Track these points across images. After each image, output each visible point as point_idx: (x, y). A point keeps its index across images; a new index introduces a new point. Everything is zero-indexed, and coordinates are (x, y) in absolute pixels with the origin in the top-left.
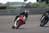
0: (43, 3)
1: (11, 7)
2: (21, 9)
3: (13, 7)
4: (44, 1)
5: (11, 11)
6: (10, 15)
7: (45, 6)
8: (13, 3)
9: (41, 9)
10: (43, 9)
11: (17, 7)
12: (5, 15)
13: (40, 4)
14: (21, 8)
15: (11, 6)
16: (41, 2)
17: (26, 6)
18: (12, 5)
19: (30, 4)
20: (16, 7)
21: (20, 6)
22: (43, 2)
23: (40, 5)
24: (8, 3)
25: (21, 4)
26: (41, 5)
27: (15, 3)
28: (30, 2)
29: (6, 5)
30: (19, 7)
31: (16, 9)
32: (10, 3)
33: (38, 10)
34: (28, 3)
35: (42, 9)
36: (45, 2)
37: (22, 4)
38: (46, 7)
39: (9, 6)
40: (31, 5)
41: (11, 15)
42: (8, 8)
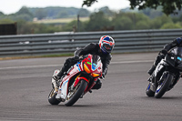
0: (153, 10)
1: (35, 25)
2: (72, 33)
3: (42, 24)
4: (157, 3)
5: (33, 39)
6: (32, 53)
7: (160, 22)
8: (41, 13)
9: (146, 35)
10: (155, 34)
11: (56, 26)
12: (14, 57)
13: (144, 16)
14: (71, 28)
15: (36, 20)
16: (147, 9)
17: (91, 20)
18: (40, 18)
19: (106, 14)
20: (53, 25)
21: (68, 21)
22: (155, 8)
23: (141, 19)
24: (24, 10)
25: (73, 14)
26: (146, 20)
27: (51, 11)
28: (107, 7)
29: (18, 17)
30: (66, 27)
31: (52, 32)
32: (30, 11)
33: (134, 35)
34: (97, 11)
35: (152, 34)
36: (160, 8)
37: (76, 16)
38: (165, 25)
39: (29, 23)
40: (110, 19)
41: (34, 56)
42: (22, 30)
